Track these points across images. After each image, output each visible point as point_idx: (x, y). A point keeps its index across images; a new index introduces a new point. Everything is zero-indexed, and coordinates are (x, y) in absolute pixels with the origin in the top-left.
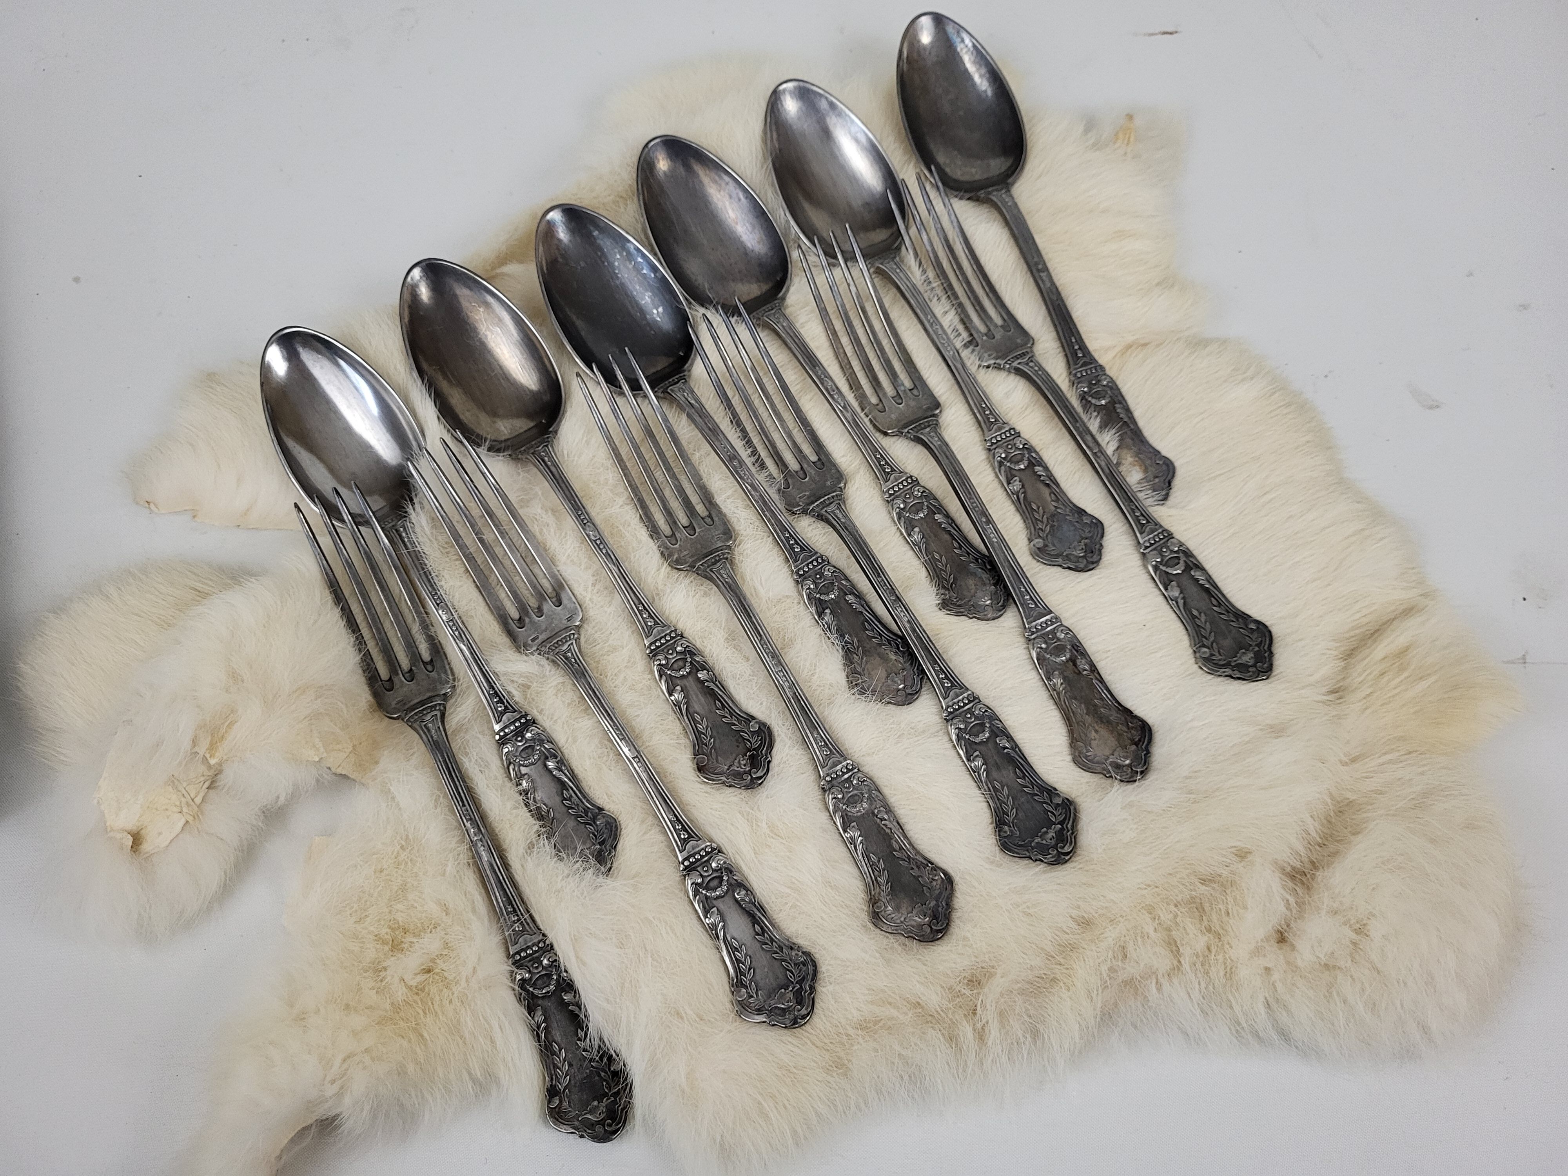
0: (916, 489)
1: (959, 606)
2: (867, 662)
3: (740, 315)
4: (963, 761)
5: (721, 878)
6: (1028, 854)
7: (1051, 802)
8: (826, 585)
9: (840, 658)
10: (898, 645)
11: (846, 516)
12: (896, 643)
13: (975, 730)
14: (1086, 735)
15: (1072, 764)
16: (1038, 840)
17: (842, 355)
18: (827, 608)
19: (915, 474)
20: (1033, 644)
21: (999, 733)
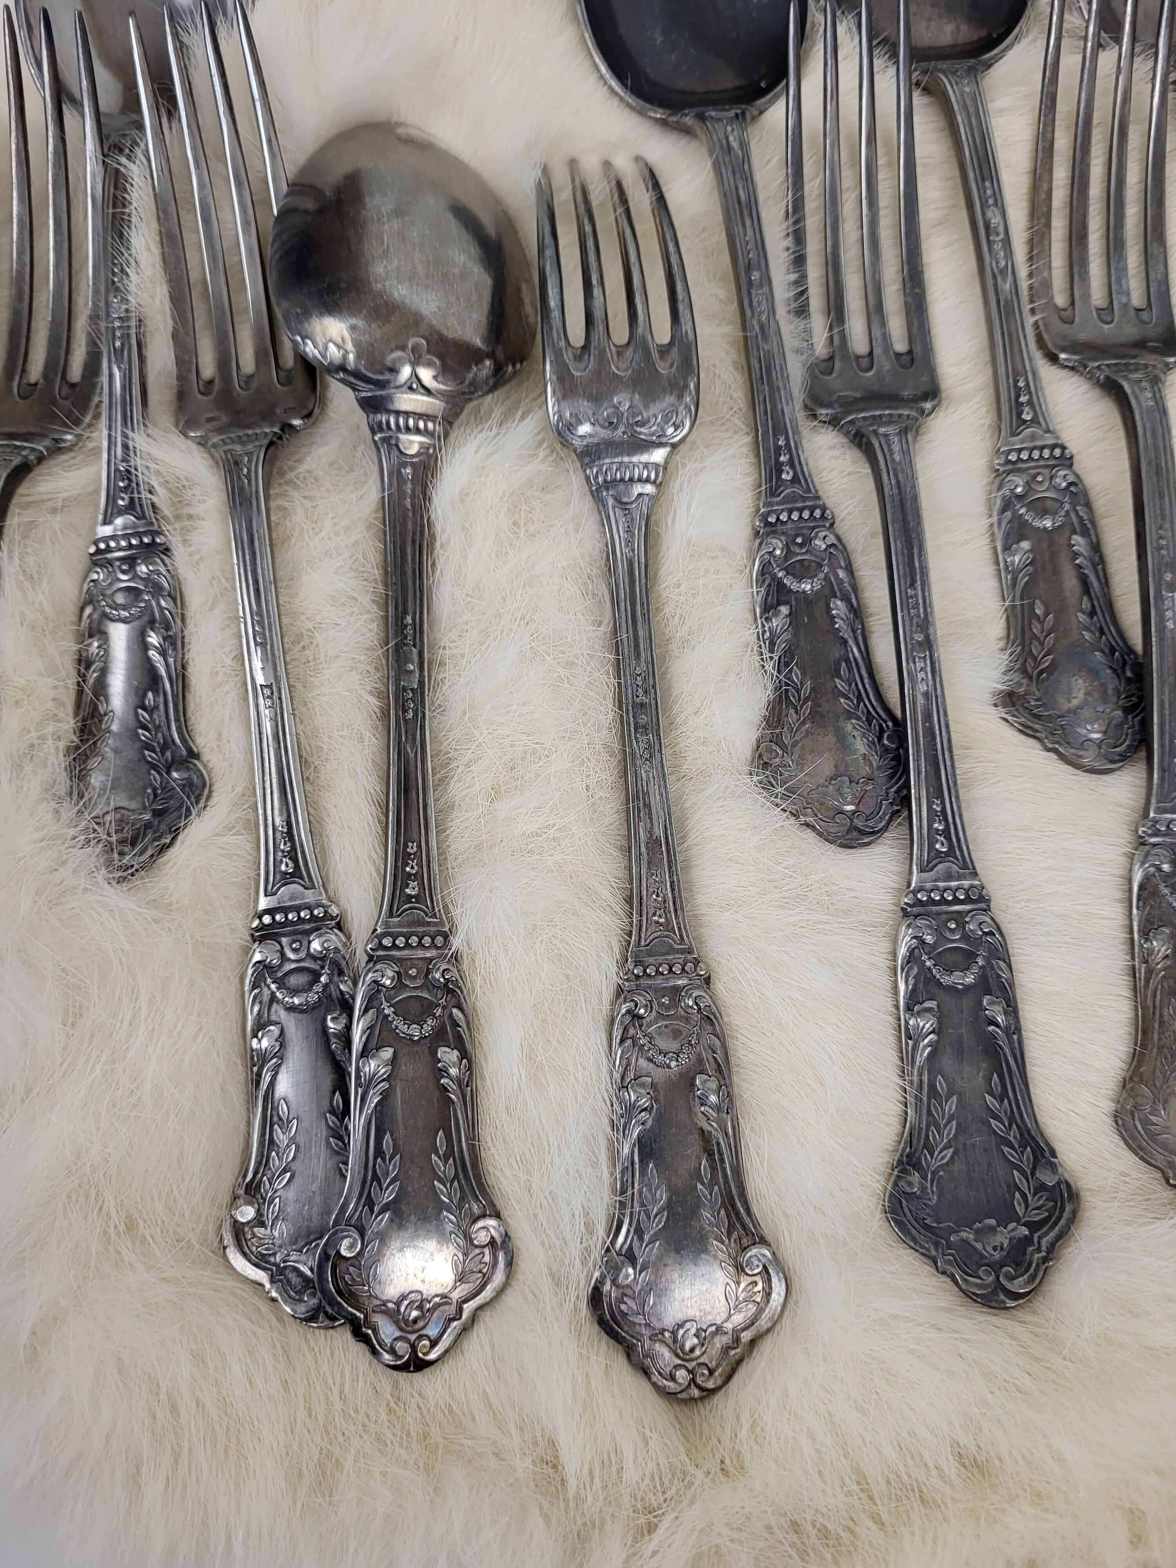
0: (1062, 473)
1: (1036, 716)
2: (808, 733)
3: (894, 55)
4: (897, 1007)
5: (316, 976)
6: (934, 1253)
7: (1033, 1174)
8: (806, 563)
9: (764, 701)
10: (882, 731)
11: (906, 453)
12: (881, 726)
13: (950, 958)
14: (1166, 1080)
15: (1109, 1121)
16: (967, 1234)
17: (1043, 196)
18: (786, 603)
19: (1073, 447)
20: (1148, 854)
21: (994, 987)
